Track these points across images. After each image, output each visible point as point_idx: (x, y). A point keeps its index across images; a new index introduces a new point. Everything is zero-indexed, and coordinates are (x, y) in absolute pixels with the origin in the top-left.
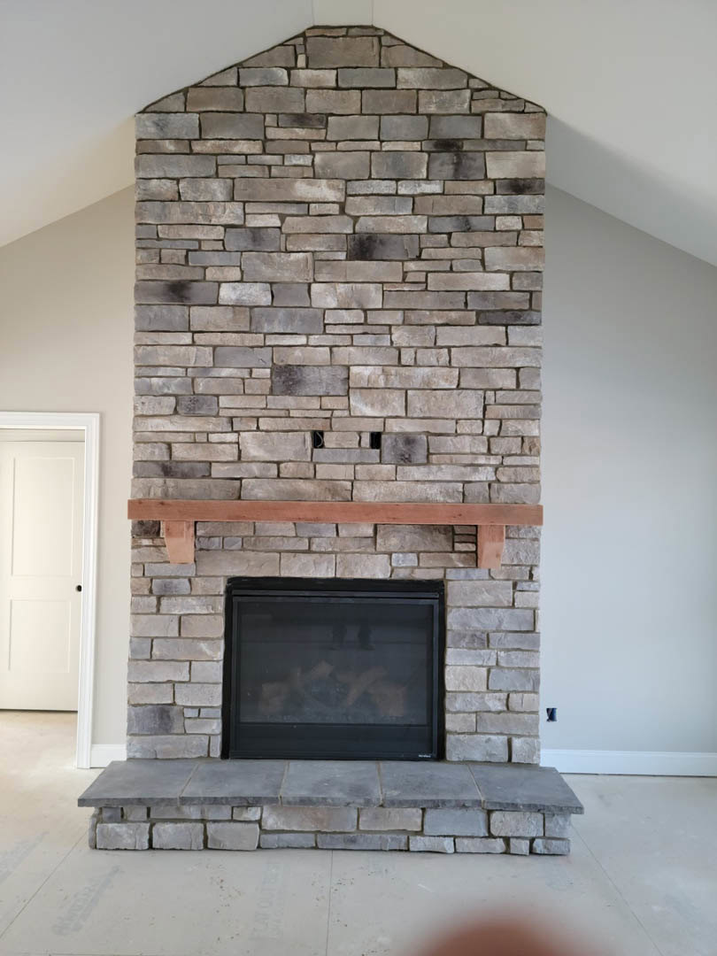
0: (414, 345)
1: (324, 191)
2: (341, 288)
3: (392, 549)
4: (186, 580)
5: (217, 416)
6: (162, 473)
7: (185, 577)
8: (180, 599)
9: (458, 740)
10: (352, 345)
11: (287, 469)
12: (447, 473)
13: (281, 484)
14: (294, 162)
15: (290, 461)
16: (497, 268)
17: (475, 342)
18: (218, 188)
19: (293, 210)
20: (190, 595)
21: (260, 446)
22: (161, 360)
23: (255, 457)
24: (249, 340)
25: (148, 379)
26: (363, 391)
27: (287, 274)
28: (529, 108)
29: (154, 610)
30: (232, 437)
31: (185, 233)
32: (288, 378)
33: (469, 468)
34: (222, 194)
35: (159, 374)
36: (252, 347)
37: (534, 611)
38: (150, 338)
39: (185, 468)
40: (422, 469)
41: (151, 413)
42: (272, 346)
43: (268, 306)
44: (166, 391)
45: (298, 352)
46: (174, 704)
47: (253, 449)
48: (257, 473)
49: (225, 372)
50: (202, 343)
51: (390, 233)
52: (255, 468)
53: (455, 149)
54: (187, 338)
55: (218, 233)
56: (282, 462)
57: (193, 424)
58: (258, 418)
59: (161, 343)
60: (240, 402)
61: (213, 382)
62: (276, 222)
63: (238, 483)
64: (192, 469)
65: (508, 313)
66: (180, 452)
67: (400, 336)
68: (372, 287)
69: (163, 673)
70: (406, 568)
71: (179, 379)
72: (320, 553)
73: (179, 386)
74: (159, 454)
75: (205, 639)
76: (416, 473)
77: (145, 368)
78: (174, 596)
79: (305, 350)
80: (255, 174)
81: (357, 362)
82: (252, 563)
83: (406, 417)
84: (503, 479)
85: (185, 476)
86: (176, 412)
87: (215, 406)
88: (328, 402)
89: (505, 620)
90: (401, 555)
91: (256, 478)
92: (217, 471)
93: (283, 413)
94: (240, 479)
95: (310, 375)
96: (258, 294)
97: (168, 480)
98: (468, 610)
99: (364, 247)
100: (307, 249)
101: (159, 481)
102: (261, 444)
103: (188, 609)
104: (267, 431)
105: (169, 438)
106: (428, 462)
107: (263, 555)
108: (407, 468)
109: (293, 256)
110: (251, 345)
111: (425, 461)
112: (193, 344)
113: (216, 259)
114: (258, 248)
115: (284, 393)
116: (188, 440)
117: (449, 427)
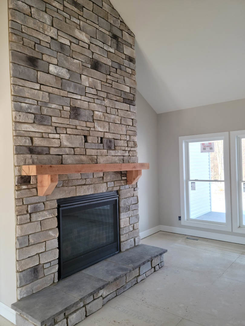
0: (111, 106)
1: (83, 36)
2: (91, 79)
3: (108, 181)
4: (42, 203)
5: (51, 126)
6: (29, 152)
7: (42, 202)
8: (41, 213)
10: (94, 103)
11: (78, 151)
12: (120, 153)
13: (77, 157)
14: (74, 21)
15: (78, 147)
16: (128, 85)
17: (123, 109)
18: (47, 19)
19: (74, 41)
20: (44, 210)
21: (67, 141)
22: (27, 95)
23: (66, 145)
24: (63, 93)
25: (20, 103)
26: (98, 121)
27: (73, 68)
28: (132, 35)
29: (29, 221)
30: (57, 136)
31: (35, 34)
32: (75, 112)
33: (124, 151)
34: (49, 22)
35: (26, 102)
36: (63, 97)
37: (137, 196)
38: (21, 82)
39: (39, 149)
40: (114, 151)
41: (24, 121)
42: (70, 98)
43: (67, 80)
44: (29, 111)
45: (79, 102)
46: (40, 264)
47: (65, 143)
48: (68, 152)
49: (54, 106)
50: (44, 90)
51: (102, 63)
52: (67, 150)
53: (117, 39)
54: (37, 86)
55: (48, 39)
56: (75, 148)
57: (42, 129)
58: (66, 128)
59: (26, 86)
60: (60, 120)
61: (49, 110)
62: (68, 43)
63: (61, 157)
64: (42, 150)
65: (130, 100)
66: (38, 142)
67: (107, 102)
68: (99, 81)
69: (34, 251)
70: (111, 187)
71: (35, 106)
72: (89, 184)
73: (35, 109)
74: (28, 143)
75: (50, 229)
76: (112, 152)
77: (17, 98)
78: (39, 212)
79: (81, 102)
80: (61, 19)
81: (96, 110)
82: (67, 192)
83: (109, 132)
84: (131, 155)
85: (39, 153)
86: (34, 122)
87: (50, 121)
88: (89, 124)
89: (132, 201)
90: (110, 183)
91: (67, 154)
92: (53, 151)
93: (74, 127)
94: (62, 155)
95: (82, 112)
96: (64, 73)
97: (33, 155)
98: (125, 199)
99: (96, 65)
100: (80, 59)
101: (29, 156)
102: (68, 140)
103: (44, 217)
104: (70, 134)
105: (32, 135)
107: (70, 188)
109: (75, 61)
110: (63, 95)
111: (114, 149)
112: (40, 90)
113: (48, 52)
114: (62, 52)
115: (74, 119)
116: (40, 136)
117: (118, 137)
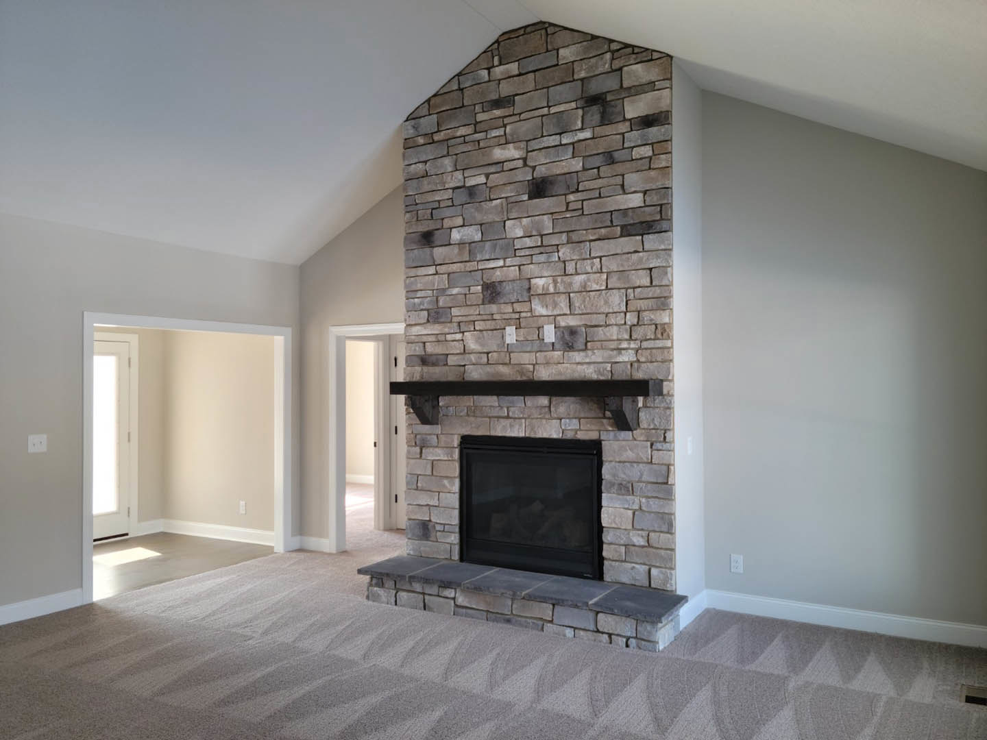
0: (575, 258)
1: (512, 152)
2: (525, 221)
3: (562, 416)
4: (435, 437)
5: (451, 322)
6: (421, 363)
7: (434, 434)
8: (431, 449)
9: (611, 566)
10: (532, 263)
11: (494, 357)
12: (598, 356)
13: (489, 369)
14: (493, 135)
15: (495, 352)
16: (633, 189)
17: (619, 251)
18: (448, 163)
19: (492, 169)
20: (437, 447)
21: (477, 341)
22: (419, 286)
23: (474, 349)
24: (471, 266)
25: (412, 300)
26: (540, 296)
27: (490, 216)
28: (656, 55)
29: (418, 456)
30: (459, 336)
31: (430, 197)
32: (492, 292)
33: (615, 351)
34: (450, 166)
35: (417, 296)
36: (470, 272)
37: (668, 466)
38: (413, 272)
39: (433, 358)
40: (582, 354)
41: (413, 323)
42: (482, 270)
43: (479, 241)
44: (422, 307)
45: (498, 273)
46: (430, 521)
47: (472, 345)
48: (474, 361)
49: (455, 291)
50: (442, 272)
51: (557, 175)
52: (473, 358)
53: (601, 101)
54: (432, 270)
55: (449, 194)
56: (490, 352)
57: (435, 329)
58: (474, 321)
59: (419, 275)
60: (464, 311)
61: (448, 298)
62: (482, 179)
63: (462, 368)
64: (437, 360)
65: (644, 224)
66: (430, 349)
67: (565, 252)
68: (545, 217)
69: (424, 499)
70: (572, 430)
71: (428, 298)
72: (515, 418)
73: (429, 303)
74: (418, 350)
75: (447, 477)
76: (577, 356)
77: (411, 292)
78: (428, 447)
79: (502, 269)
80: (470, 148)
81: (536, 275)
82: (473, 425)
83: (571, 314)
84: (642, 359)
85: (434, 364)
86: (428, 321)
87: (449, 315)
88: (518, 307)
89: (645, 473)
90: (568, 420)
91: (474, 364)
92: (452, 360)
93: (489, 317)
94: (464, 366)
95: (508, 287)
96: (474, 234)
97: (424, 368)
98: (617, 464)
99: (539, 189)
100: (503, 196)
101: (418, 369)
102: (478, 340)
103: (436, 456)
104: (480, 331)
105: (425, 339)
106: (586, 349)
107: (479, 419)
108: (571, 354)
109: (494, 202)
110: (469, 270)
111: (584, 347)
112: (437, 273)
113: (448, 212)
114: (473, 201)
115: (490, 302)
116: (434, 340)
117: (600, 319)
